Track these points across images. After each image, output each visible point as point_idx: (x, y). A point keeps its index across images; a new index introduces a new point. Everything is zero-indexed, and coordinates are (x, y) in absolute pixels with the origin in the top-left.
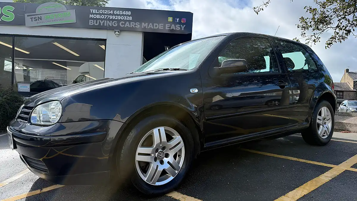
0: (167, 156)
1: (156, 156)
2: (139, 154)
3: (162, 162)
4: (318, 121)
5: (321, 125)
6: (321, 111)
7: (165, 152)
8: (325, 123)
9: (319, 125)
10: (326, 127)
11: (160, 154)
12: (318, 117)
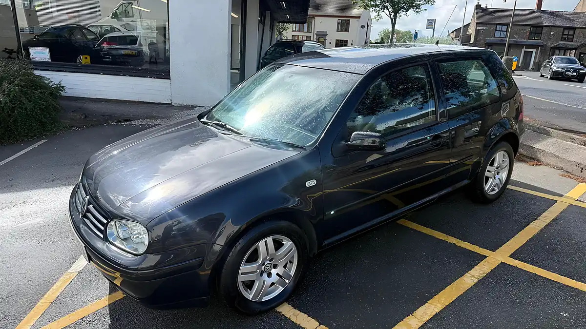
0: (275, 266)
1: (263, 270)
2: (242, 274)
3: (269, 275)
4: (487, 174)
5: (491, 178)
6: (494, 159)
7: (273, 262)
8: (498, 173)
9: (487, 179)
10: (499, 179)
11: (267, 266)
12: (489, 168)
